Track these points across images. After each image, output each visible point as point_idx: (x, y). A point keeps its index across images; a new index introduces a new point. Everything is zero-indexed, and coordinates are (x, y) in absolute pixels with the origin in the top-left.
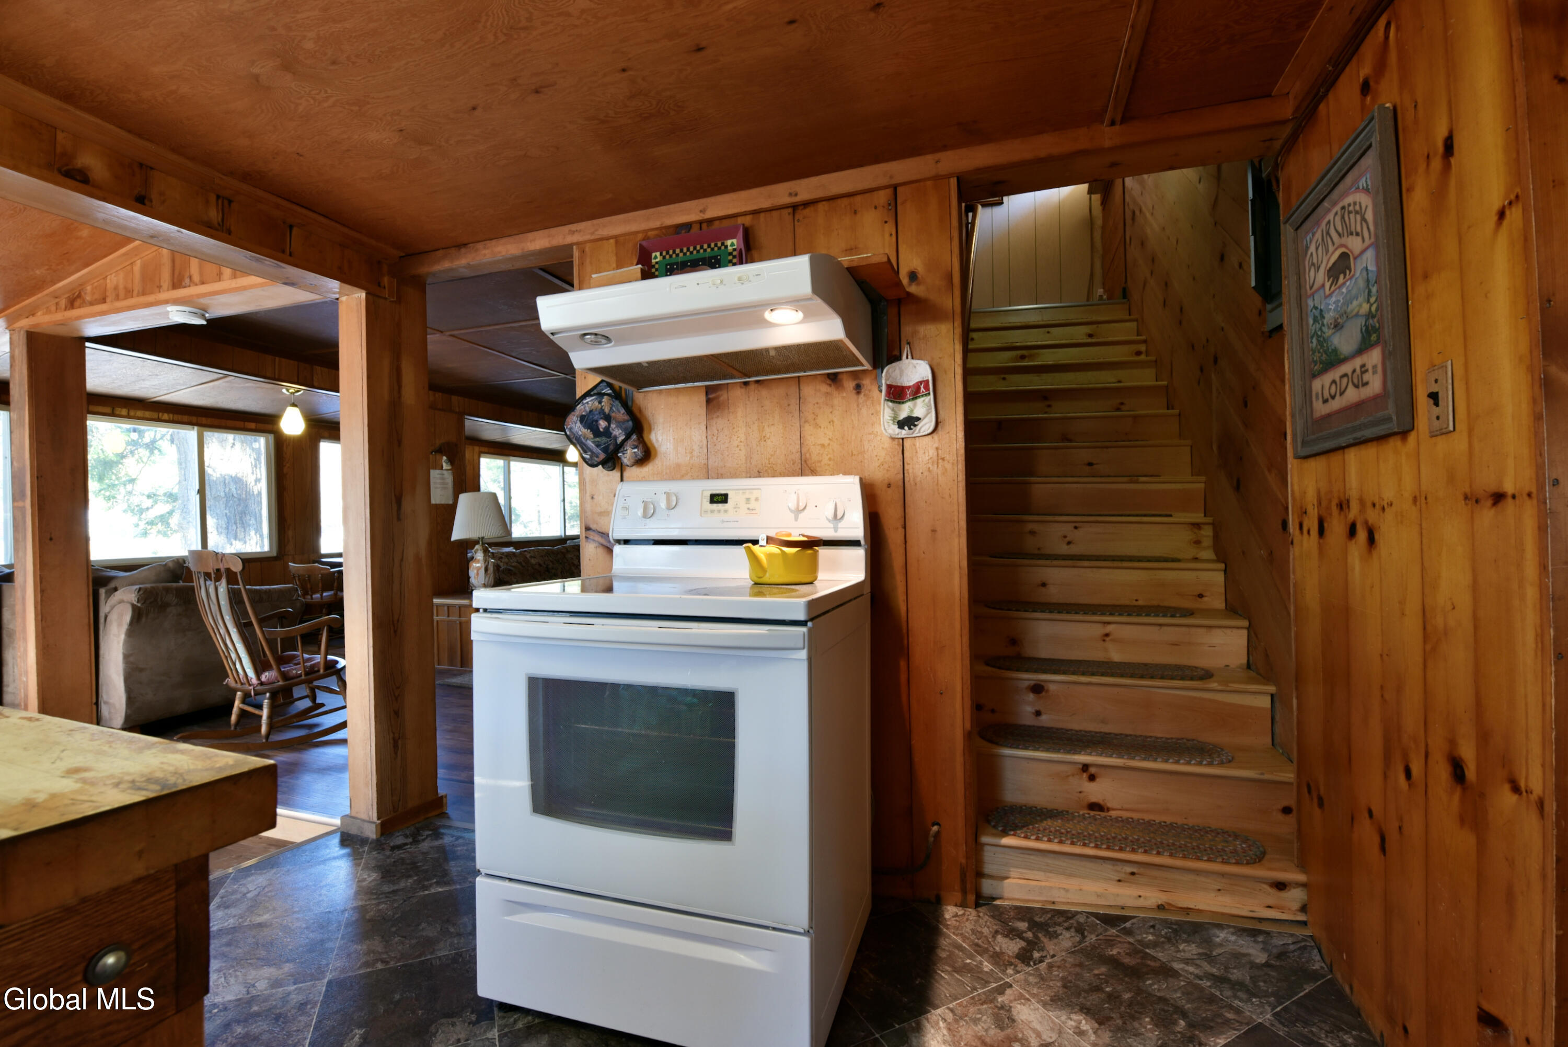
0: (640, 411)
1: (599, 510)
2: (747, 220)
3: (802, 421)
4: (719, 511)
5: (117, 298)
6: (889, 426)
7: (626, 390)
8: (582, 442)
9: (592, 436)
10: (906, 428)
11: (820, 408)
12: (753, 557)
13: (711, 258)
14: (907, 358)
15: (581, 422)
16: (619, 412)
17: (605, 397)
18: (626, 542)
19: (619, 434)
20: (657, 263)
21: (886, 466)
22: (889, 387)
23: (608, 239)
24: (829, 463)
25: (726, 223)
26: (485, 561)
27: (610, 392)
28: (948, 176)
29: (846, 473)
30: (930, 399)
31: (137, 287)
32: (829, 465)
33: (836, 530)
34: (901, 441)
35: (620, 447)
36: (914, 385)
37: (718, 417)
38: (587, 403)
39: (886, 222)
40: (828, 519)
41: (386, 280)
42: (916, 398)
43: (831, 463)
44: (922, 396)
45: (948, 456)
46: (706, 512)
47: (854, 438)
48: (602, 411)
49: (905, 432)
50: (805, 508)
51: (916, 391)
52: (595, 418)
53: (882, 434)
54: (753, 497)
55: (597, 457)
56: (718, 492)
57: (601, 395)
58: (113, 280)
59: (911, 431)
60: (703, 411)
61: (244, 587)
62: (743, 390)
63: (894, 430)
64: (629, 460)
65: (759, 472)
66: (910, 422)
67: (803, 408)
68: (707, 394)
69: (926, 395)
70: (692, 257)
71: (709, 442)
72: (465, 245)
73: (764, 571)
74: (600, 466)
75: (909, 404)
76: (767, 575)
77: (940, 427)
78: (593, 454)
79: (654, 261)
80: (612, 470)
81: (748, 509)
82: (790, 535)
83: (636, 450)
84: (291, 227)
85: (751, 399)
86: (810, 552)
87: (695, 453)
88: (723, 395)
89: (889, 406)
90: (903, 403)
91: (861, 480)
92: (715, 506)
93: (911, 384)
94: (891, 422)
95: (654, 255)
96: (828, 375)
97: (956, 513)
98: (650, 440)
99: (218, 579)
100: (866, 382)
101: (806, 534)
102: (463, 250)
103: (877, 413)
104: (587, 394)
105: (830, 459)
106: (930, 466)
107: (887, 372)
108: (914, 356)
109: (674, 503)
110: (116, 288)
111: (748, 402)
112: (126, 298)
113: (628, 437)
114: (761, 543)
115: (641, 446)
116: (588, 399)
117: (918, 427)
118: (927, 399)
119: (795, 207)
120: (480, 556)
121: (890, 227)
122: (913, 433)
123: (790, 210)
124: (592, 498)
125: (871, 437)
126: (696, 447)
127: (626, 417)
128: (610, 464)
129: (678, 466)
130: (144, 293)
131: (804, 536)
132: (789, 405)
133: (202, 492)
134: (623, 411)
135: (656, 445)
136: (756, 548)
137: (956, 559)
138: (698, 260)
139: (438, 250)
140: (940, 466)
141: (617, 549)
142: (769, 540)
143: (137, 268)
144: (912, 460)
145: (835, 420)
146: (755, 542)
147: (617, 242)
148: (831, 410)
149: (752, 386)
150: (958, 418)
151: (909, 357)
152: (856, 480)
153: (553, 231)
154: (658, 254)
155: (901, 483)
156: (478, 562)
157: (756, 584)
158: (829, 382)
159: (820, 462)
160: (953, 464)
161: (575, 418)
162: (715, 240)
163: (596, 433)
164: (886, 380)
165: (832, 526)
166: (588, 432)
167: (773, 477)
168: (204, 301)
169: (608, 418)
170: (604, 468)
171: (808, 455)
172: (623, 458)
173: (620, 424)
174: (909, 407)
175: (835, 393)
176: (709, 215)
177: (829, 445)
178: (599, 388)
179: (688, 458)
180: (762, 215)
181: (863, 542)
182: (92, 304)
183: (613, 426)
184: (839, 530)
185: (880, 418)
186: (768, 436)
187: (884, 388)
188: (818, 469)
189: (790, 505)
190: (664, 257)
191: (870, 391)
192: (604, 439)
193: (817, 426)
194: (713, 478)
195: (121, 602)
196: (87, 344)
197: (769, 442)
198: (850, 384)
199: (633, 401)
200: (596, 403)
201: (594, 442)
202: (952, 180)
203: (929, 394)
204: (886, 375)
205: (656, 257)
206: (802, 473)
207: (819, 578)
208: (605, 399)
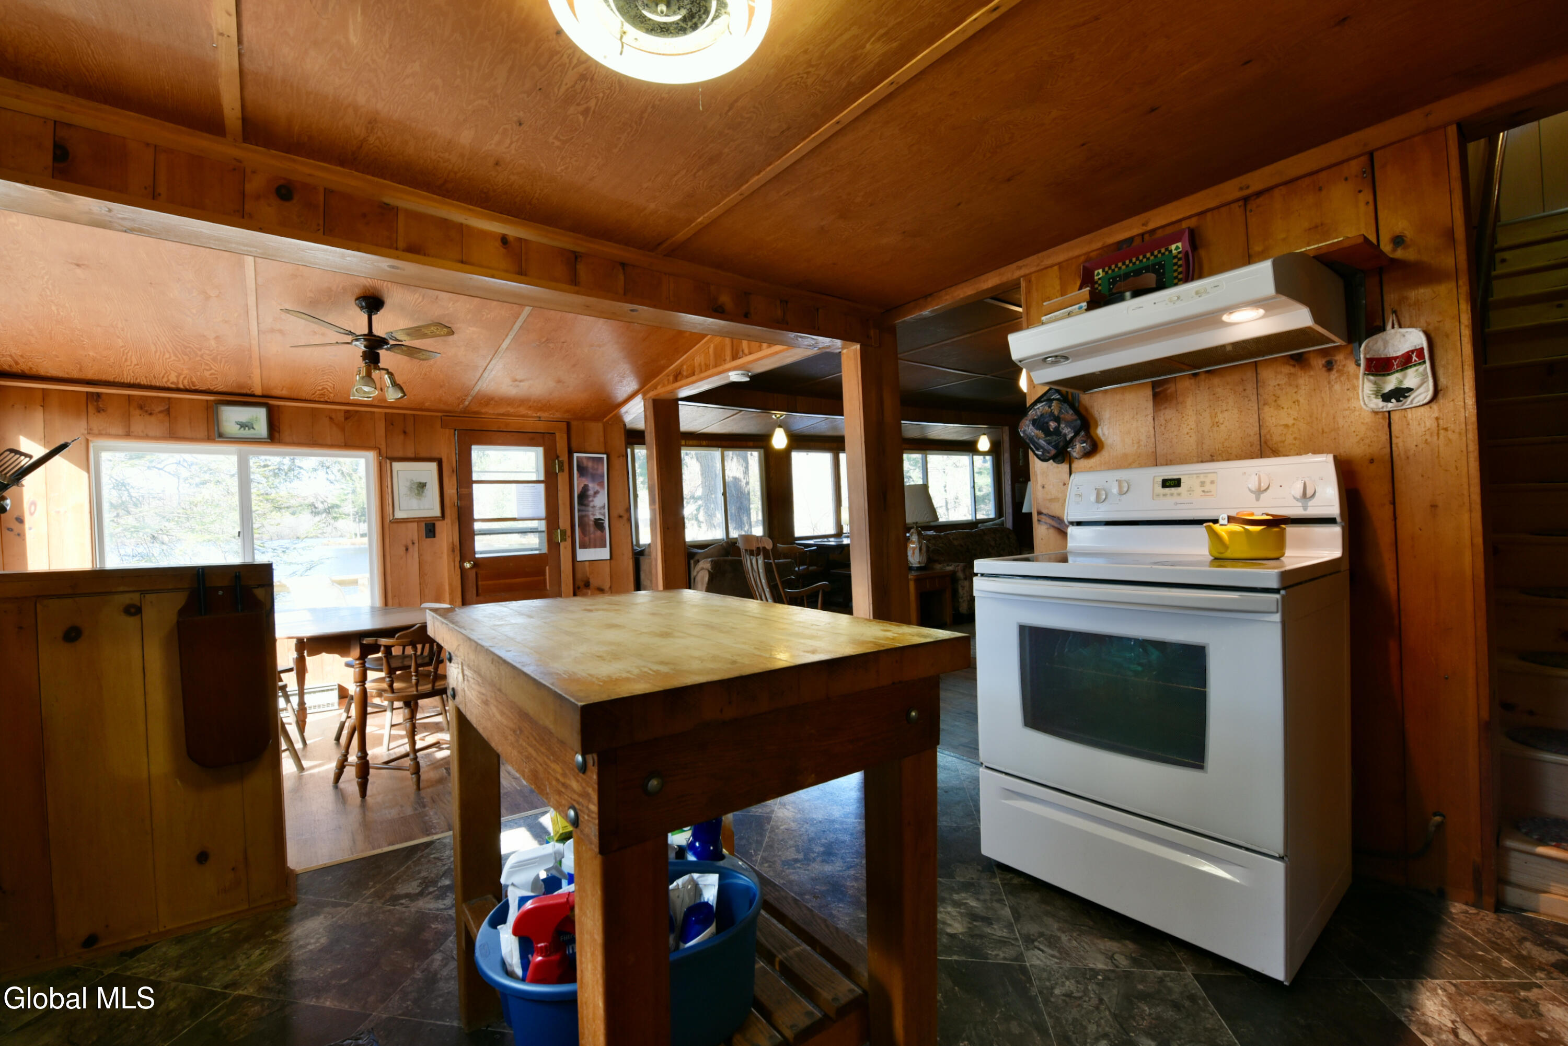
0: (1086, 409)
1: (1049, 497)
2: (1193, 223)
3: (1261, 404)
4: (1172, 495)
5: (701, 372)
6: (1370, 400)
7: (1072, 394)
8: (1034, 441)
9: (1043, 436)
10: (1393, 400)
11: (1282, 389)
12: (1214, 535)
13: (1154, 265)
14: (1393, 327)
15: (1034, 425)
16: (1068, 413)
17: (1055, 402)
18: (1079, 524)
19: (1068, 432)
20: (1099, 279)
21: (1368, 441)
22: (1369, 361)
23: (1052, 266)
24: (1294, 442)
25: (1169, 231)
26: (920, 542)
27: (1058, 397)
28: (1445, 126)
29: (1316, 452)
30: (1426, 368)
31: (712, 362)
32: (1294, 444)
33: (1305, 508)
34: (1387, 414)
35: (1070, 443)
36: (1403, 355)
37: (1166, 408)
38: (1038, 408)
39: (1360, 191)
40: (1295, 498)
41: (872, 333)
42: (1406, 368)
43: (1297, 442)
44: (1415, 365)
45: (1452, 426)
46: (1158, 495)
47: (1324, 415)
48: (1052, 413)
49: (1391, 406)
50: (1268, 488)
51: (1406, 361)
52: (1046, 420)
53: (1361, 408)
54: (1208, 481)
55: (1049, 453)
56: (1170, 477)
57: (1050, 401)
58: (699, 360)
59: (1400, 403)
60: (1150, 404)
61: (774, 560)
62: (1192, 381)
63: (1379, 404)
64: (1078, 453)
65: (1212, 456)
66: (1400, 394)
67: (1261, 391)
68: (1153, 388)
69: (1420, 364)
70: (1136, 267)
71: (1157, 432)
72: (931, 295)
73: (1226, 547)
74: (1051, 461)
75: (1398, 375)
76: (1229, 551)
77: (1440, 395)
78: (1045, 451)
79: (1096, 278)
80: (1062, 463)
81: (1203, 491)
82: (1253, 514)
83: (1084, 445)
84: (818, 309)
85: (1201, 388)
86: (1276, 529)
87: (1142, 443)
88: (1171, 388)
89: (1369, 381)
90: (1389, 375)
91: (1335, 458)
92: (1167, 490)
93: (1399, 354)
94: (1373, 396)
95: (1096, 272)
96: (1291, 356)
97: (1466, 486)
98: (1097, 435)
99: (758, 554)
100: (1339, 357)
101: (1270, 513)
102: (929, 299)
103: (1355, 388)
104: (1039, 400)
105: (1295, 439)
106: (1428, 437)
107: (1366, 346)
108: (1402, 322)
109: (1125, 489)
110: (700, 365)
111: (1198, 392)
112: (706, 371)
113: (1077, 434)
114: (1221, 522)
115: (1089, 441)
116: (1039, 405)
117: (1409, 399)
118: (1421, 368)
119: (1246, 199)
120: (915, 538)
121: (1367, 196)
122: (1402, 405)
123: (1241, 203)
124: (1043, 487)
125: (1347, 413)
126: (1143, 438)
127: (1075, 417)
128: (1060, 458)
129: (1125, 456)
130: (716, 366)
131: (1267, 515)
132: (1245, 390)
133: (724, 494)
134: (1071, 412)
135: (1103, 439)
136: (1216, 527)
137: (1466, 535)
138: (1141, 270)
139: (909, 302)
140: (1441, 437)
141: (1071, 530)
142: (1231, 519)
143: (711, 350)
144: (1403, 433)
145: (1302, 400)
146: (1216, 521)
147: (1060, 268)
148: (1296, 390)
149: (1203, 377)
150: (1466, 384)
151: (1396, 326)
152: (1330, 458)
153: (1003, 270)
154: (1100, 271)
155: (1388, 457)
156: (913, 543)
157: (1216, 559)
158: (1292, 362)
159: (1283, 442)
160: (1460, 434)
161: (1027, 422)
162: (1158, 247)
163: (1047, 432)
164: (1365, 354)
165: (1300, 504)
166: (1040, 433)
167: (1228, 460)
168: (750, 366)
169: (1057, 419)
170: (1054, 461)
171: (1268, 436)
172: (1072, 453)
173: (1068, 424)
174: (1397, 378)
175: (1300, 373)
176: (1151, 226)
177: (1294, 424)
178: (1048, 395)
179: (1135, 448)
180: (1209, 215)
181: (1339, 520)
182: (687, 377)
183: (1062, 426)
184: (1309, 508)
185: (1358, 393)
186: (1221, 421)
187: (1362, 362)
188: (1280, 449)
189: (1250, 486)
190: (1107, 273)
191: (1344, 366)
192: (1055, 438)
193: (1279, 407)
194: (1162, 465)
195: (702, 569)
196: (680, 402)
197: (1222, 427)
198: (1319, 362)
199: (1079, 402)
200: (1047, 408)
201: (1045, 441)
202: (1449, 128)
203: (1424, 362)
204: (1365, 348)
205: (1098, 274)
206: (1262, 455)
207: (1286, 555)
208: (1054, 404)
